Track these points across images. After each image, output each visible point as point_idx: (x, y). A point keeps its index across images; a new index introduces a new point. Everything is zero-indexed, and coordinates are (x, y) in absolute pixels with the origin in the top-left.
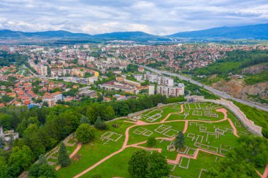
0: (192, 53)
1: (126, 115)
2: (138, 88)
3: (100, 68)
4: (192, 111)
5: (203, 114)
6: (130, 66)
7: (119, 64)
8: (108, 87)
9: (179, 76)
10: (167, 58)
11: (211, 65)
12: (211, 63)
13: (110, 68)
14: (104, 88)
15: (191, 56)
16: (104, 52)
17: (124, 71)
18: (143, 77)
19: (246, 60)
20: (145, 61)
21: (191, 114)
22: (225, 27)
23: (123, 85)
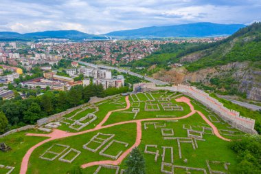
0: (128, 47)
1: (36, 121)
2: (70, 84)
3: (25, 65)
4: (143, 104)
5: (161, 108)
6: (61, 61)
7: (49, 60)
8: (32, 85)
9: (117, 69)
10: (103, 52)
11: (148, 57)
12: (147, 55)
13: (38, 65)
14: (26, 86)
15: (127, 50)
16: (34, 49)
17: (55, 67)
18: (77, 72)
19: (180, 51)
20: (79, 56)
21: (142, 109)
22: (154, 27)
23: (51, 82)
